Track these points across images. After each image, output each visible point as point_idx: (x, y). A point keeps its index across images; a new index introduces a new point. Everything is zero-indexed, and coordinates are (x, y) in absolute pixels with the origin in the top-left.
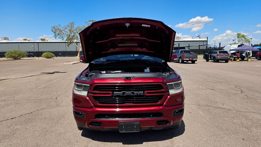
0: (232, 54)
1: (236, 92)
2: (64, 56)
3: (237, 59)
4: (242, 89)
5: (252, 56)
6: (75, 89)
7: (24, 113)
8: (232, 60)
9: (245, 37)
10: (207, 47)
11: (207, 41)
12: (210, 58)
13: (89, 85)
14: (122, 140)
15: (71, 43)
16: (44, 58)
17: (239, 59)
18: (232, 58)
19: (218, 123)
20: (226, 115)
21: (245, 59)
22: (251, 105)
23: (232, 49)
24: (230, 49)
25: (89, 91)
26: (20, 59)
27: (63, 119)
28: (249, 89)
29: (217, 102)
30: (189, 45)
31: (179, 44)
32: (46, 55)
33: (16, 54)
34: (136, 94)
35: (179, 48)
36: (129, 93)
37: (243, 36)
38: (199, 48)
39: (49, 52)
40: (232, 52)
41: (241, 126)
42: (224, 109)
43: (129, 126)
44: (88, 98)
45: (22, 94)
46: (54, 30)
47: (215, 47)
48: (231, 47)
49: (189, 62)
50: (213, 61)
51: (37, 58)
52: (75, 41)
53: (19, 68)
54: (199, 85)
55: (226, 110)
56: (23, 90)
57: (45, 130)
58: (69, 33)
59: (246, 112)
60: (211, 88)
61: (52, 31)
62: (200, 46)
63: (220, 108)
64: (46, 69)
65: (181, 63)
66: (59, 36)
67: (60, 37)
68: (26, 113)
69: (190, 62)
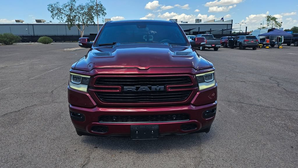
0: (261, 39)
1: (271, 85)
2: (64, 42)
3: (266, 46)
4: (278, 81)
5: (284, 43)
6: (71, 82)
7: (9, 111)
8: (261, 47)
9: (276, 20)
10: (231, 31)
11: (232, 24)
12: (236, 45)
13: (89, 77)
14: (134, 149)
15: (72, 25)
16: (41, 44)
17: (268, 46)
18: (261, 45)
19: (255, 126)
20: (265, 114)
21: (275, 46)
22: (293, 102)
23: (261, 33)
24: (259, 34)
25: (89, 85)
26: (12, 44)
27: (59, 119)
28: (286, 82)
29: (250, 97)
30: (211, 29)
31: (199, 28)
32: (43, 40)
33: (7, 38)
34: (154, 90)
35: (199, 33)
36: (144, 88)
37: (274, 19)
38: (222, 32)
39: (46, 36)
40: (262, 37)
41: (286, 128)
42: (261, 106)
43: (145, 132)
44: (88, 95)
45: (10, 86)
46: (50, 9)
47: (241, 32)
48: (261, 31)
49: (211, 49)
50: (239, 48)
51: (33, 43)
52: (77, 23)
53: (10, 55)
54: (226, 77)
55: (263, 107)
56: (11, 82)
57: (35, 134)
58: (69, 13)
59: (288, 110)
60: (240, 79)
61: (49, 10)
62: (223, 30)
63: (256, 105)
64: (42, 56)
65: (201, 50)
66: (56, 16)
67: (58, 18)
68: (12, 111)
69: (213, 49)
